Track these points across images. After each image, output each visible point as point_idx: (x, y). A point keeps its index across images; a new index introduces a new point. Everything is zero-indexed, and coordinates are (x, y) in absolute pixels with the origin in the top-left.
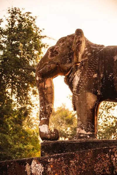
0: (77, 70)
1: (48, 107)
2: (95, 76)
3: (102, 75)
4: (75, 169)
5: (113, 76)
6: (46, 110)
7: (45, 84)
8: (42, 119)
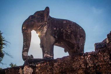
0: (45, 26)
1: (28, 43)
2: (55, 29)
3: (58, 29)
4: (57, 68)
5: (63, 30)
6: (27, 44)
7: (27, 31)
8: (25, 49)
